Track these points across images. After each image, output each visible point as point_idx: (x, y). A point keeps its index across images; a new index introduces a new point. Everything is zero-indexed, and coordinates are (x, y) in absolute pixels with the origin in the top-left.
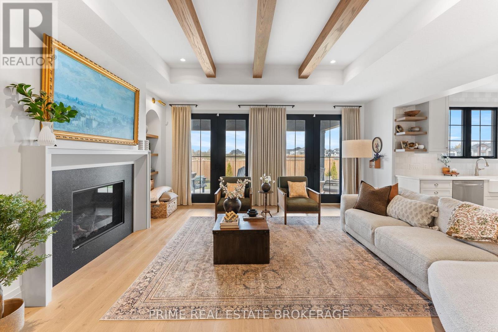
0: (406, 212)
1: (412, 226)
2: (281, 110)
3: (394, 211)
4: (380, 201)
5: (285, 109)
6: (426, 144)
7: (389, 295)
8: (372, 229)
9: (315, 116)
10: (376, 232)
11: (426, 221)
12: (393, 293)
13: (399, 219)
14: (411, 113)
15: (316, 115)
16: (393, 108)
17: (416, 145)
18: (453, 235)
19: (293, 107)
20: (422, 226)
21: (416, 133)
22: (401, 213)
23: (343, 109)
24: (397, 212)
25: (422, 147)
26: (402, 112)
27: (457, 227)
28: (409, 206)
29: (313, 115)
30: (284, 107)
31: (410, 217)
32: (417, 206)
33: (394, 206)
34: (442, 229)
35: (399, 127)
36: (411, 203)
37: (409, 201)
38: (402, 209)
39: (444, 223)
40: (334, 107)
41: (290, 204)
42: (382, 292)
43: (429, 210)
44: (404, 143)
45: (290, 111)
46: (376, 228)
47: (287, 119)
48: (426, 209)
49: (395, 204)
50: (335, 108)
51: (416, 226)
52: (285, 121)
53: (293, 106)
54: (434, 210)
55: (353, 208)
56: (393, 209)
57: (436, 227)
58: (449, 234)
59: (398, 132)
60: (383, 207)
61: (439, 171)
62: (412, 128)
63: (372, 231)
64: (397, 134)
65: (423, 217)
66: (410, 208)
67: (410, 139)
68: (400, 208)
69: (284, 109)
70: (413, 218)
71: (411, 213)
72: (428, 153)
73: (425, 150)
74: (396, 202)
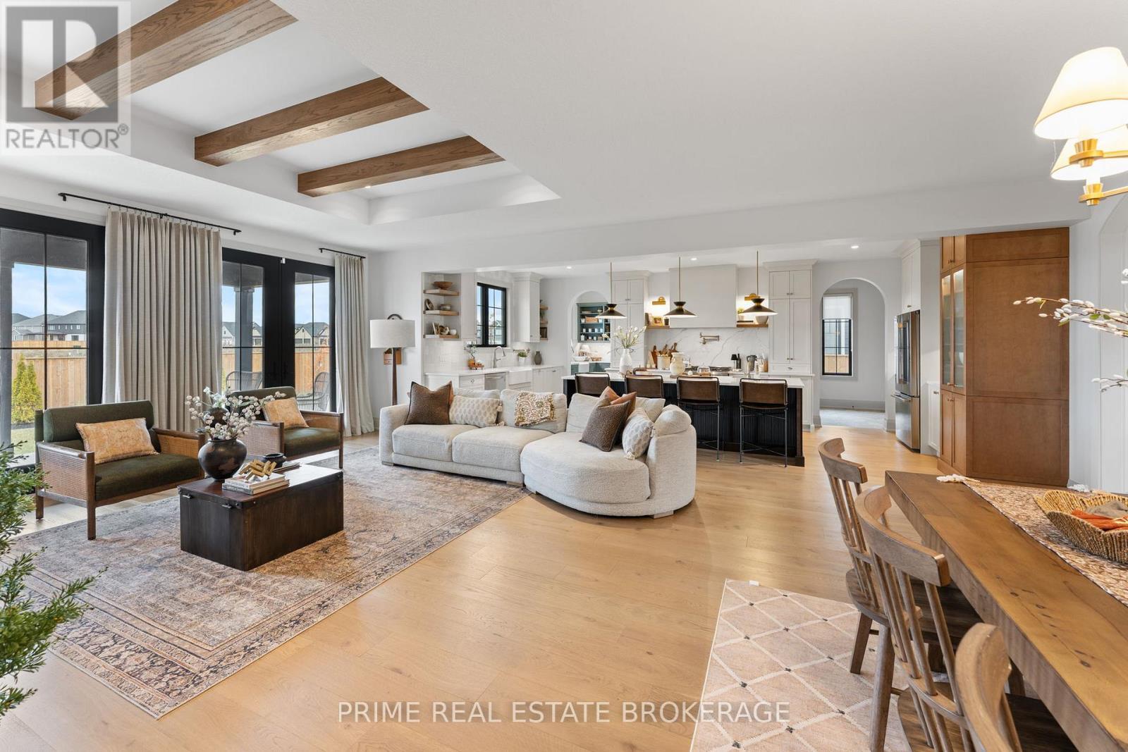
0: (474, 413)
1: (480, 428)
2: (206, 233)
3: (460, 416)
4: (441, 406)
5: (217, 234)
6: (458, 328)
7: (493, 496)
8: (447, 442)
9: (284, 261)
10: (455, 443)
11: (494, 418)
12: (495, 494)
13: (467, 424)
14: (444, 285)
15: (286, 260)
16: (422, 273)
17: (446, 329)
18: (520, 424)
19: (235, 234)
20: (491, 424)
21: (445, 312)
22: (469, 416)
23: (337, 257)
24: (464, 416)
25: (454, 332)
26: (431, 282)
27: (522, 416)
28: (476, 405)
29: (281, 259)
30: (216, 229)
31: (479, 417)
32: (484, 404)
33: (459, 410)
34: (508, 423)
35: (428, 301)
36: (478, 401)
37: (471, 399)
38: (470, 410)
39: (510, 416)
40: (321, 249)
41: (291, 443)
42: (487, 497)
43: (495, 406)
44: (436, 326)
45: (229, 240)
46: (453, 438)
47: (223, 260)
48: (493, 405)
49: (459, 407)
50: (322, 252)
51: (485, 426)
52: (219, 265)
53: (236, 231)
54: (499, 405)
55: (405, 424)
56: (458, 413)
57: (503, 422)
58: (517, 425)
59: (427, 309)
60: (446, 414)
61: (465, 364)
62: (442, 305)
63: (449, 444)
64: (427, 312)
65: (491, 414)
66: (478, 408)
67: (440, 321)
68: (467, 410)
69: (214, 232)
70: (482, 418)
71: (480, 413)
72: (460, 340)
73: (457, 337)
74: (460, 404)
